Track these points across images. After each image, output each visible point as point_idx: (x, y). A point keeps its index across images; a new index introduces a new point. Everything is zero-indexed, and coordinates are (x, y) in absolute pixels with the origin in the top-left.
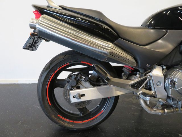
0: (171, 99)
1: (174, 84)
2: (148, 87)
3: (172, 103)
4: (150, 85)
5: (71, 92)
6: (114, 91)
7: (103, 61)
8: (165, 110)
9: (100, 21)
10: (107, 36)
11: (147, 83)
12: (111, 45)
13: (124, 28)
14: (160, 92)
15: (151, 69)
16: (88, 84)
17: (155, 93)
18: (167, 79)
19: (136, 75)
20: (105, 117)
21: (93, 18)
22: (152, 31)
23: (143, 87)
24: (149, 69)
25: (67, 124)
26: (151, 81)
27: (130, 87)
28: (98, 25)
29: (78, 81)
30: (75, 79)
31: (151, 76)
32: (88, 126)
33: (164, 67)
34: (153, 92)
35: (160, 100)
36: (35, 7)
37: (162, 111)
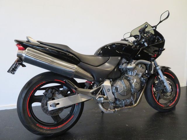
0: (118, 100)
1: (117, 89)
2: (103, 94)
3: (119, 103)
4: (104, 92)
5: (48, 102)
6: (80, 98)
7: (71, 77)
8: (116, 109)
9: (67, 51)
10: (72, 60)
11: (101, 90)
12: (76, 66)
13: (83, 56)
14: (110, 96)
15: (103, 81)
16: (61, 96)
17: (107, 97)
18: (113, 87)
19: (94, 86)
20: (75, 120)
21: (62, 50)
22: (100, 58)
23: (99, 93)
24: (102, 81)
25: (45, 131)
26: (104, 89)
27: (91, 94)
28: (66, 54)
29: (53, 94)
30: (51, 92)
31: (103, 86)
32: (62, 130)
33: (111, 80)
34: (106, 96)
35: (111, 101)
36: (17, 41)
37: (114, 110)
